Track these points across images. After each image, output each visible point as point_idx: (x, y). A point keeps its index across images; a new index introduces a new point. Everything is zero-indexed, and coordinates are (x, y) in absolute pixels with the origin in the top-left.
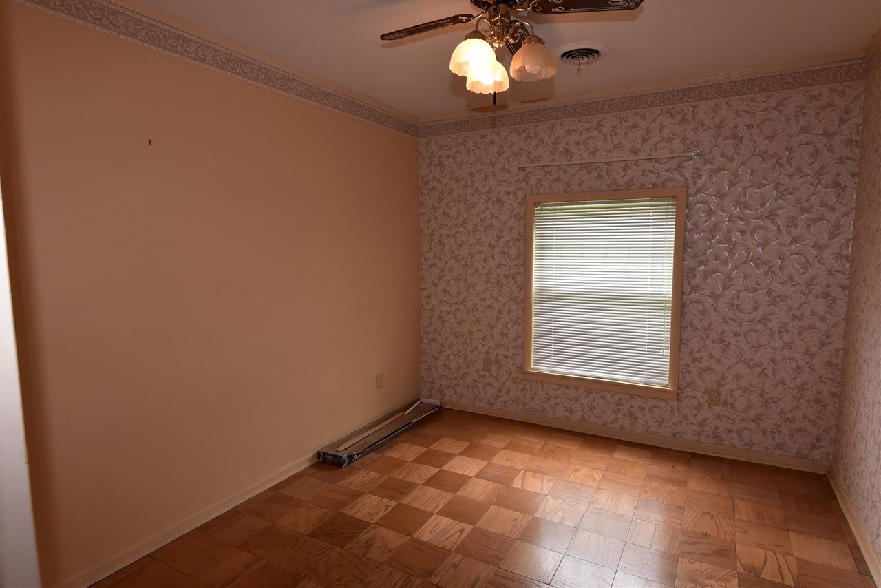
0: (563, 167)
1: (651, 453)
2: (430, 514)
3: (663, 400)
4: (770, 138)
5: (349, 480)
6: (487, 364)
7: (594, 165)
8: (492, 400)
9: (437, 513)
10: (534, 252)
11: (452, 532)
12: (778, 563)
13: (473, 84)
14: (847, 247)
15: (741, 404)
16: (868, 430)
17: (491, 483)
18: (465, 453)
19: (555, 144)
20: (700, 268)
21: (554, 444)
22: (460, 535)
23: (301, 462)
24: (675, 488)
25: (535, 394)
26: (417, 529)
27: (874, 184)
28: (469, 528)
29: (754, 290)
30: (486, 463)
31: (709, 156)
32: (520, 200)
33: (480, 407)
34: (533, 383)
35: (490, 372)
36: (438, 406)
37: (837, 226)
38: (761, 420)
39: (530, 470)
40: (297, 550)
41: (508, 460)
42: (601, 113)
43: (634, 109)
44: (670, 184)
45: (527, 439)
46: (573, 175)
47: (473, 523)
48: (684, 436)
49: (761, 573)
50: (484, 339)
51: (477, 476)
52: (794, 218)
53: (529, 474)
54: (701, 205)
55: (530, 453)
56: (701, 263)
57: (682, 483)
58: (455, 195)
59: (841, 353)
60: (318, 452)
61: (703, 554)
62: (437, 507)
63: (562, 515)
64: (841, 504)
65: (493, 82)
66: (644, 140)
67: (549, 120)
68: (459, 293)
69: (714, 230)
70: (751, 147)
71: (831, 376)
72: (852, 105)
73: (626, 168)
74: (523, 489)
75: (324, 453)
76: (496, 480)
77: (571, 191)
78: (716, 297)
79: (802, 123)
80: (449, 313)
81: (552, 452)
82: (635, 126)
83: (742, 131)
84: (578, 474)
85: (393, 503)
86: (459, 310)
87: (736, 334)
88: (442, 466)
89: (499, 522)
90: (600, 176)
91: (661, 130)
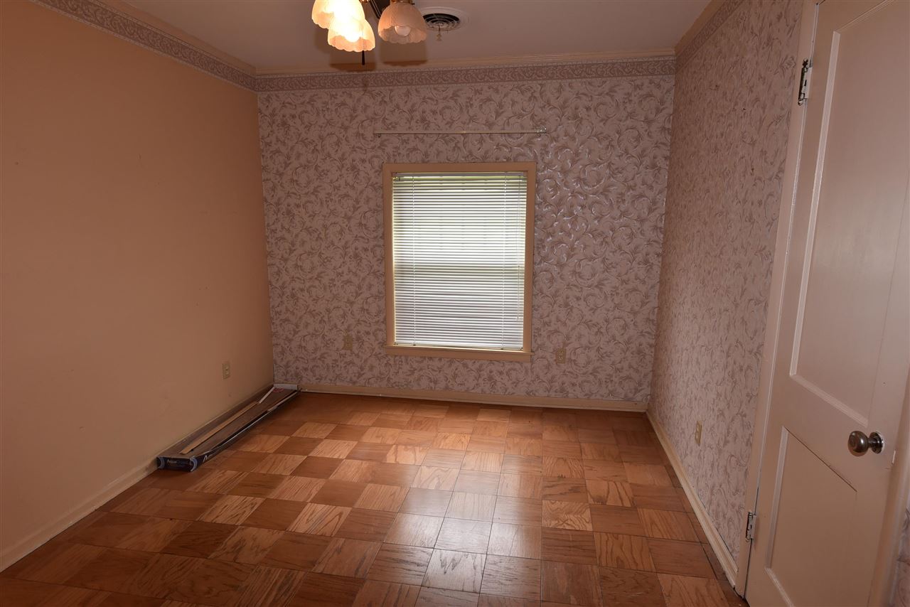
0: (420, 136)
1: (509, 412)
2: (304, 504)
3: (518, 362)
4: (604, 121)
5: (203, 483)
6: (348, 342)
7: (451, 136)
8: (355, 379)
9: (311, 502)
10: (394, 224)
11: (330, 518)
12: (618, 491)
13: (334, 39)
14: (661, 220)
15: (582, 360)
16: (678, 372)
17: (364, 462)
18: (334, 435)
19: (411, 111)
20: (548, 240)
21: (421, 415)
22: (339, 519)
23: (136, 472)
24: (533, 441)
25: (400, 368)
26: (290, 522)
27: (682, 167)
28: (347, 510)
29: (592, 259)
30: (355, 443)
31: (554, 134)
32: (377, 168)
33: (342, 387)
34: (397, 358)
35: (351, 350)
36: (296, 391)
37: (654, 202)
38: (598, 372)
39: (400, 444)
40: (148, 572)
41: (377, 437)
42: (456, 82)
43: (487, 81)
44: (521, 159)
45: (395, 413)
46: (431, 145)
47: (351, 504)
48: (537, 394)
49: (606, 502)
50: (344, 316)
51: (348, 457)
52: (622, 194)
53: (401, 448)
54: (548, 180)
55: (401, 427)
56: (549, 234)
57: (538, 436)
58: (303, 160)
59: (656, 310)
60: (157, 458)
61: (561, 494)
62: (310, 495)
63: (437, 481)
64: (658, 434)
65: (358, 38)
66: (498, 114)
67: (403, 85)
68: (313, 268)
69: (559, 204)
70: (589, 128)
71: (648, 330)
72: (666, 96)
73: (481, 141)
74: (397, 463)
75: (166, 459)
76: (369, 458)
77: (428, 161)
78: (561, 265)
79: (629, 110)
80: (302, 290)
81: (420, 423)
82: (489, 100)
83: (582, 113)
84: (447, 441)
85: (259, 500)
86: (315, 287)
87: (578, 299)
88: (310, 453)
89: (378, 499)
90: (456, 147)
91: (512, 106)
